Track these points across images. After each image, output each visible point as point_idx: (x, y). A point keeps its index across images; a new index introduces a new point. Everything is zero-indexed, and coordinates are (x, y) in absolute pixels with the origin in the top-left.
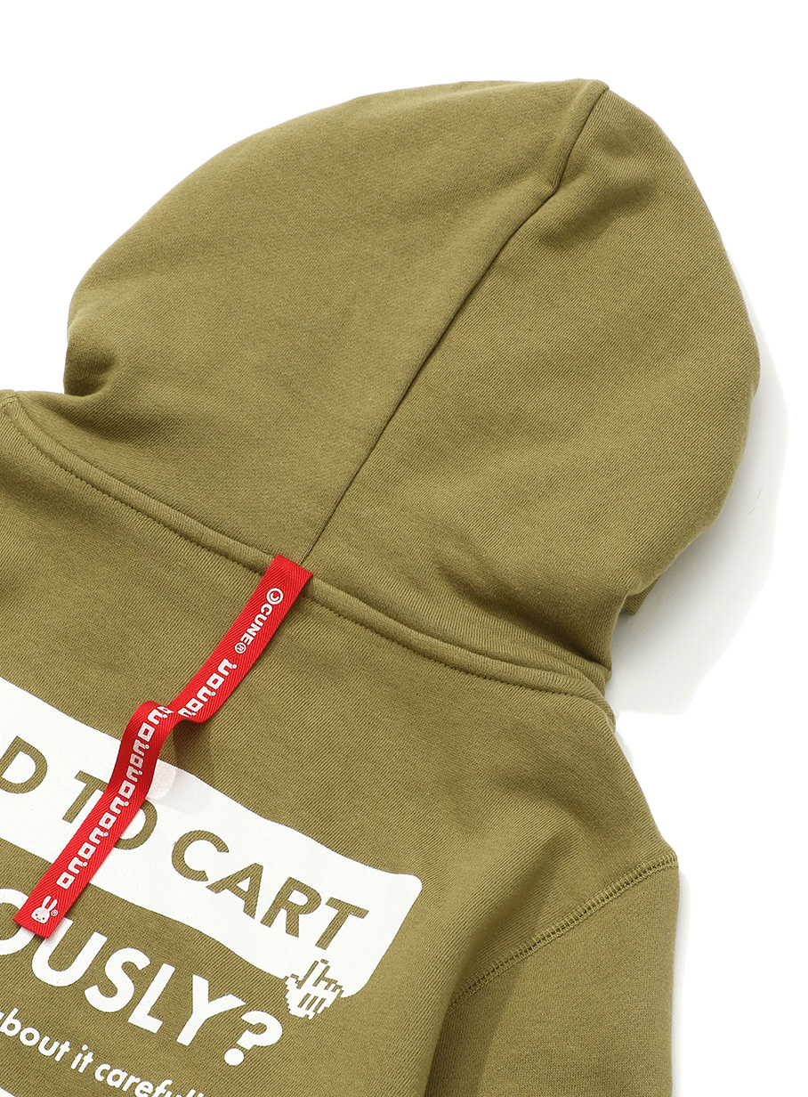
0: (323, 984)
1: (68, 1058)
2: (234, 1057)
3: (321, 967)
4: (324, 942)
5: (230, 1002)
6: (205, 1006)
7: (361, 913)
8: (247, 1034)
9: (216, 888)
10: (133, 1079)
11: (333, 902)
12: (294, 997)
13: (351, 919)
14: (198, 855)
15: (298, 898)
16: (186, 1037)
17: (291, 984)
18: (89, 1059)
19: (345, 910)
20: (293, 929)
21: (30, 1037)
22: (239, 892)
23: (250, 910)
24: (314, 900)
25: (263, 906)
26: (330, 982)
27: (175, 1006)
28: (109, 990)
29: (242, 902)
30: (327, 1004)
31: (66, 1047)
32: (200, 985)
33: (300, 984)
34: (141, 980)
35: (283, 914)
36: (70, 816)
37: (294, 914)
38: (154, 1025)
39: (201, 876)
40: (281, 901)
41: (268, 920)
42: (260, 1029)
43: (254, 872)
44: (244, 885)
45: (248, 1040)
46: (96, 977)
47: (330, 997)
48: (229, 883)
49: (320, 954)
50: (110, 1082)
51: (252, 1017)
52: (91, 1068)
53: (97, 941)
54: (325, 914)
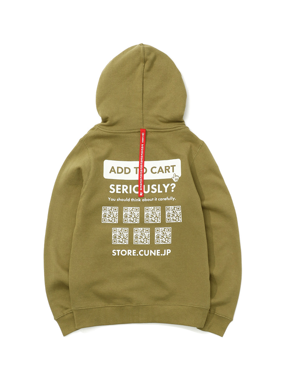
0: (176, 176)
1: (154, 200)
2: (173, 191)
3: (175, 175)
4: (173, 171)
5: (168, 185)
6: (166, 187)
7: (175, 166)
8: (172, 187)
9: (158, 173)
10: (163, 199)
11: (171, 166)
12: (174, 180)
13: (174, 167)
14: (154, 170)
15: (167, 168)
16: (166, 191)
17: (173, 178)
18: (156, 199)
19: (173, 166)
20: (169, 172)
21: (149, 200)
22: (161, 171)
23: (163, 172)
24: (169, 167)
25: (164, 171)
26: (177, 176)
27: (162, 188)
28: (154, 190)
29: (162, 172)
30: (178, 179)
31: (153, 199)
32: (164, 185)
33: (174, 178)
34: (157, 187)
35: (167, 171)
36: (137, 173)
37: (168, 170)
38: (161, 192)
39: (156, 173)
40: (166, 170)
41: (166, 172)
42: (173, 186)
43: (161, 168)
44: (161, 170)
45: (173, 188)
46: (151, 189)
47: (178, 178)
48: (159, 171)
49: (174, 173)
50: (161, 200)
51: (171, 185)
52: (157, 200)
53: (149, 186)
54: (171, 168)
